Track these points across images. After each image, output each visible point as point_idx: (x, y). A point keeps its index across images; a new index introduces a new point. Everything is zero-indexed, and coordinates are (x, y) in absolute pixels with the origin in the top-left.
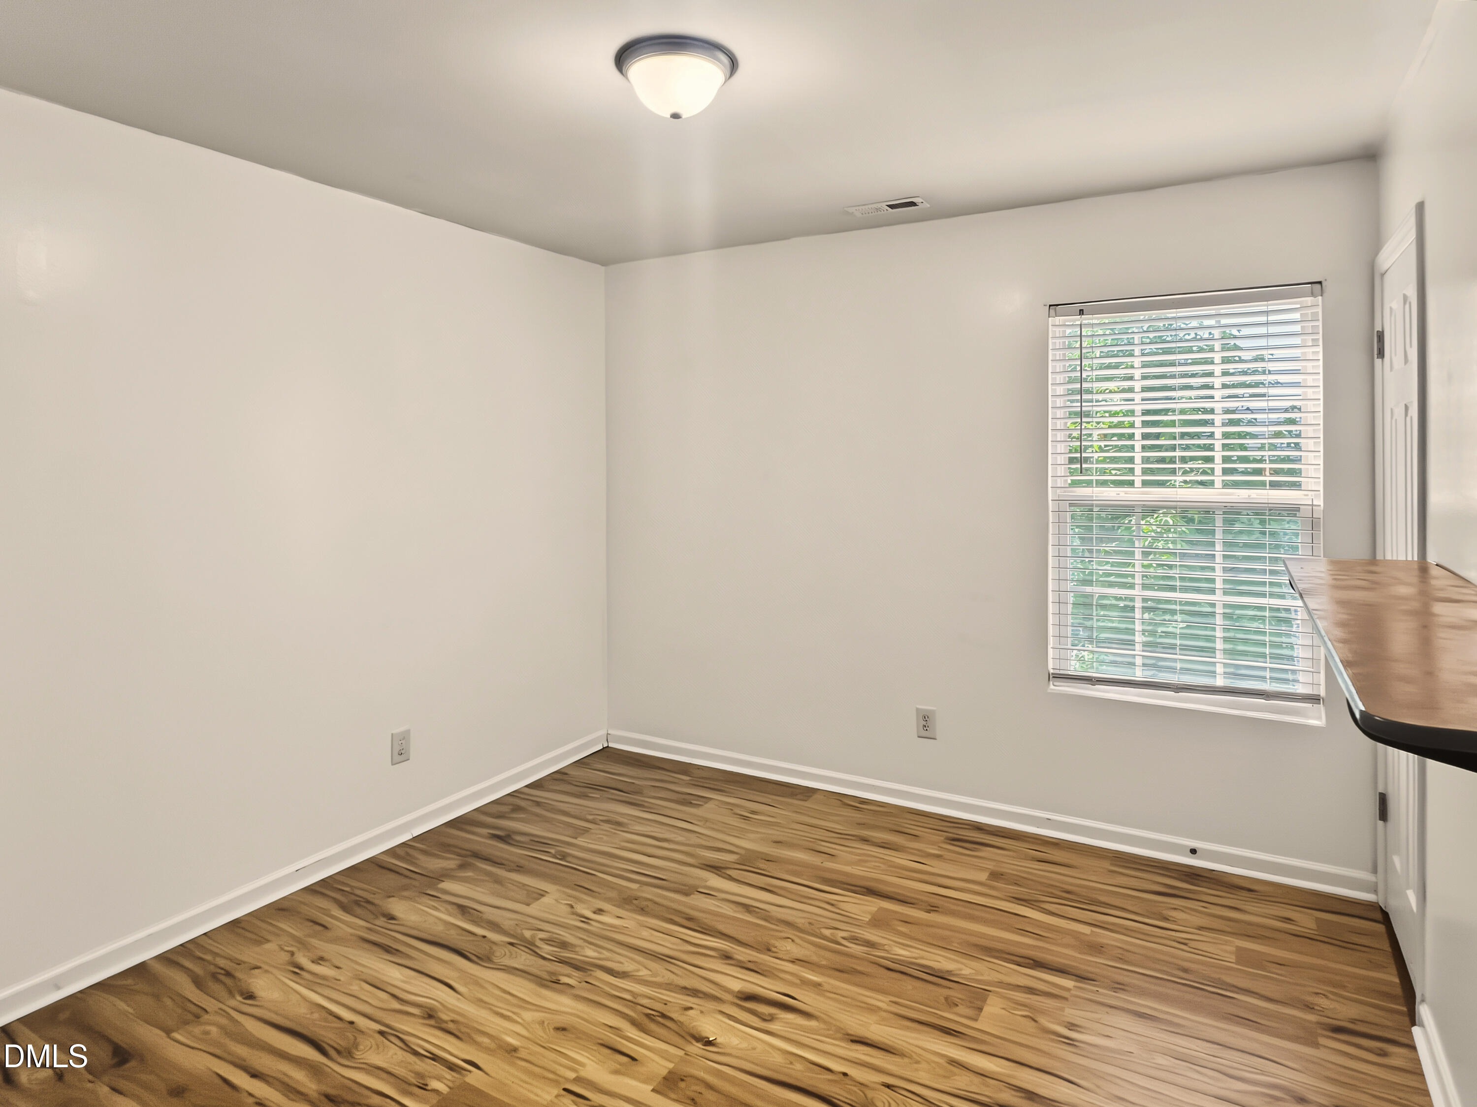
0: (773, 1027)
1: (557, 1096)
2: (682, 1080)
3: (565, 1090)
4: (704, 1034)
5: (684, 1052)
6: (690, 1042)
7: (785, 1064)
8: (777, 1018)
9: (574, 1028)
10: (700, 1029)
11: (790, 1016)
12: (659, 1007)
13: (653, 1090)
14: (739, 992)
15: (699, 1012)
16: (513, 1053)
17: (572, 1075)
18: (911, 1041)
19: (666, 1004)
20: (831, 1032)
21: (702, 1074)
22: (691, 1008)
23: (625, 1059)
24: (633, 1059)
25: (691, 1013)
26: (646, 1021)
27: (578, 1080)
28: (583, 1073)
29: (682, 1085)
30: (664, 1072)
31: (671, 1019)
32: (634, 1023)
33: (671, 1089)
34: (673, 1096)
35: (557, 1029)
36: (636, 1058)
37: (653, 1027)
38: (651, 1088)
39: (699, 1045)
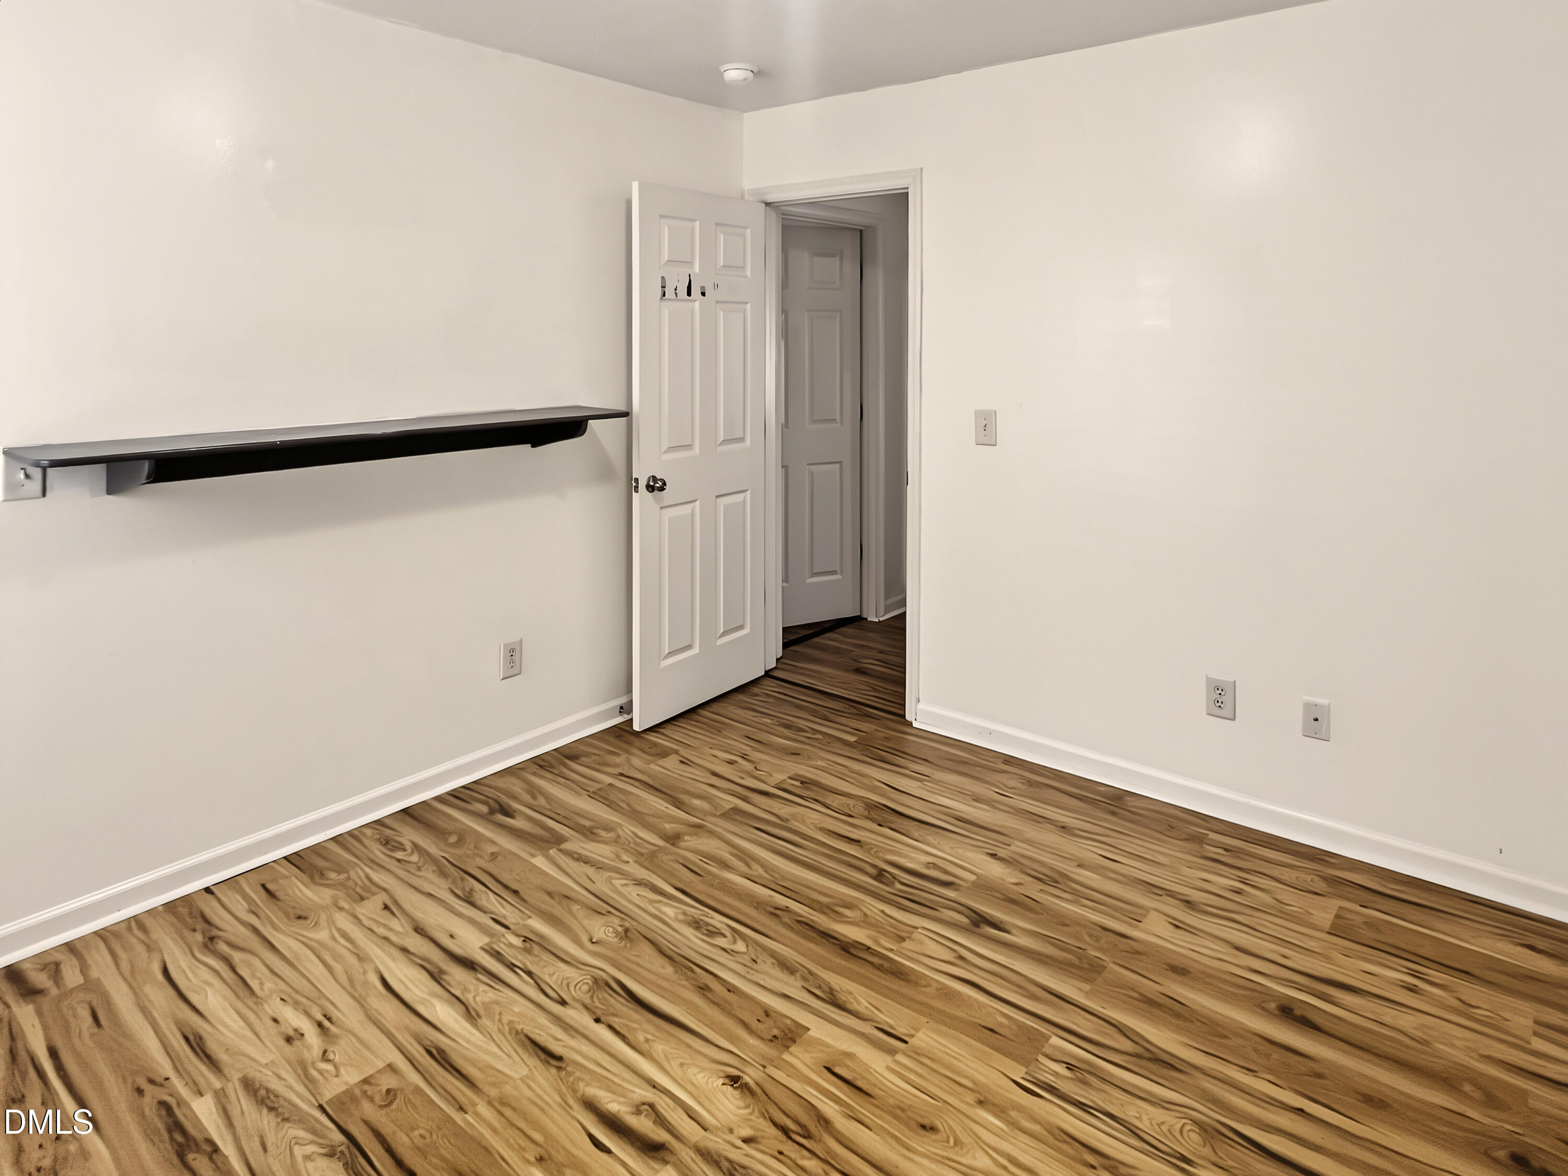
0: (644, 1094)
1: (913, 1036)
2: (775, 1037)
3: (906, 1042)
4: (737, 1093)
5: (767, 1070)
6: (757, 1084)
7: (654, 1041)
8: (632, 1106)
9: (909, 1127)
10: (741, 1103)
11: (614, 1106)
12: (789, 1149)
13: (809, 1029)
14: (666, 1162)
15: (735, 1131)
16: (982, 1098)
17: (899, 1057)
18: (495, 1049)
19: (780, 1153)
20: (578, 1074)
21: (753, 1041)
22: (746, 1141)
23: (837, 1070)
24: (829, 1069)
25: (747, 1132)
26: (812, 1126)
27: (892, 1052)
28: (888, 1059)
29: (776, 1032)
30: (793, 1049)
31: (775, 1124)
32: (825, 1122)
33: (789, 1029)
34: (789, 1022)
35: (933, 1129)
36: (825, 1071)
37: (804, 1118)
38: (810, 1033)
39: (747, 1079)
